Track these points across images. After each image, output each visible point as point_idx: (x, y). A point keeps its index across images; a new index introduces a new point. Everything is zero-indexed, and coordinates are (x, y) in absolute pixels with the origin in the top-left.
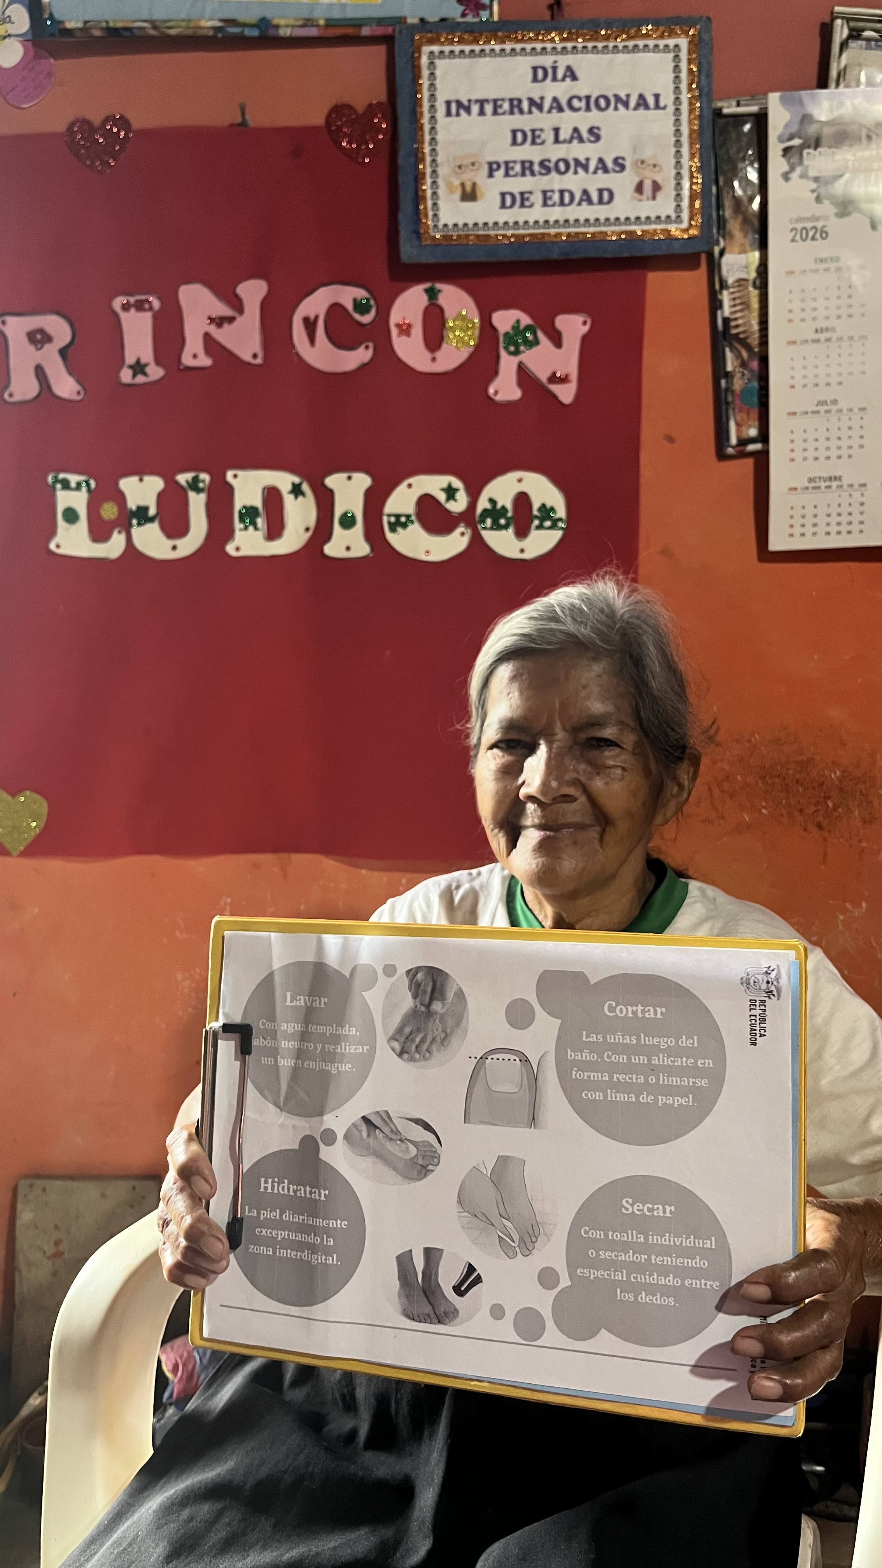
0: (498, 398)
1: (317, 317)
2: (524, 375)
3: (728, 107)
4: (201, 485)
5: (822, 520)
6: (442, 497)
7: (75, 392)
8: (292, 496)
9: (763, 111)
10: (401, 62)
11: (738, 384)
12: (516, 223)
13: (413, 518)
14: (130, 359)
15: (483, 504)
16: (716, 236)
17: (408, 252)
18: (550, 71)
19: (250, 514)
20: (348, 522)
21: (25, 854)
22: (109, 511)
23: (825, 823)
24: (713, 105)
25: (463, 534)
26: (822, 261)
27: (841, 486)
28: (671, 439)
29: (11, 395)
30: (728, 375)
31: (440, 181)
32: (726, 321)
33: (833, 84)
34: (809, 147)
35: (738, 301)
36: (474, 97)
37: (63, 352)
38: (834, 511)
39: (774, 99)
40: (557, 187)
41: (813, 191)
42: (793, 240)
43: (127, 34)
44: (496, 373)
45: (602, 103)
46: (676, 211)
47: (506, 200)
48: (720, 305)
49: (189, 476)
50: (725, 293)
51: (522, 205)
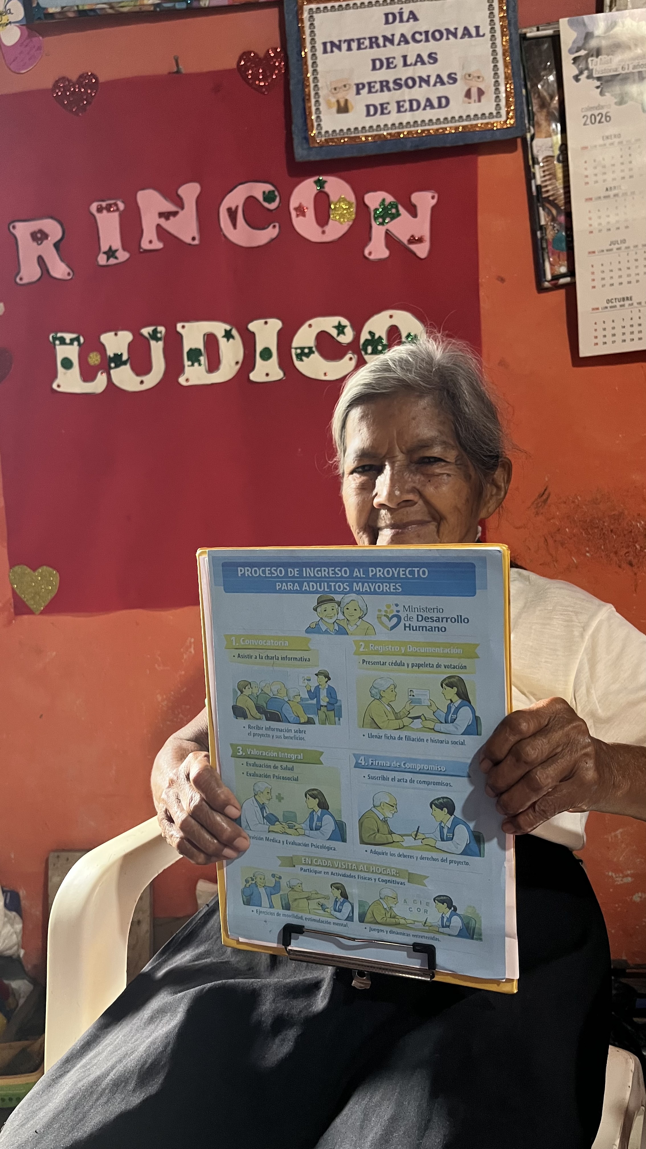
0: (372, 257)
1: (237, 207)
2: (390, 239)
3: (531, 32)
4: (159, 335)
5: (618, 331)
6: (334, 332)
7: (66, 273)
8: (225, 339)
9: (557, 33)
10: (289, 17)
11: (550, 234)
12: (378, 126)
13: (314, 349)
14: (104, 248)
15: (365, 336)
16: (527, 125)
17: (301, 153)
18: (398, 16)
19: (194, 355)
20: (266, 354)
21: (42, 613)
22: (94, 359)
23: (634, 562)
24: (520, 31)
25: (351, 359)
26: (607, 138)
27: (632, 304)
28: (502, 280)
29: (21, 279)
30: (541, 228)
31: (321, 100)
32: (538, 187)
33: (607, 9)
34: (592, 56)
35: (547, 173)
36: (343, 39)
37: (57, 245)
38: (627, 324)
39: (564, 22)
40: (407, 98)
41: (598, 87)
42: (585, 124)
43: (92, 14)
44: (370, 239)
45: (437, 35)
46: (496, 109)
47: (370, 110)
48: (534, 177)
49: (150, 329)
50: (537, 166)
51: (382, 113)
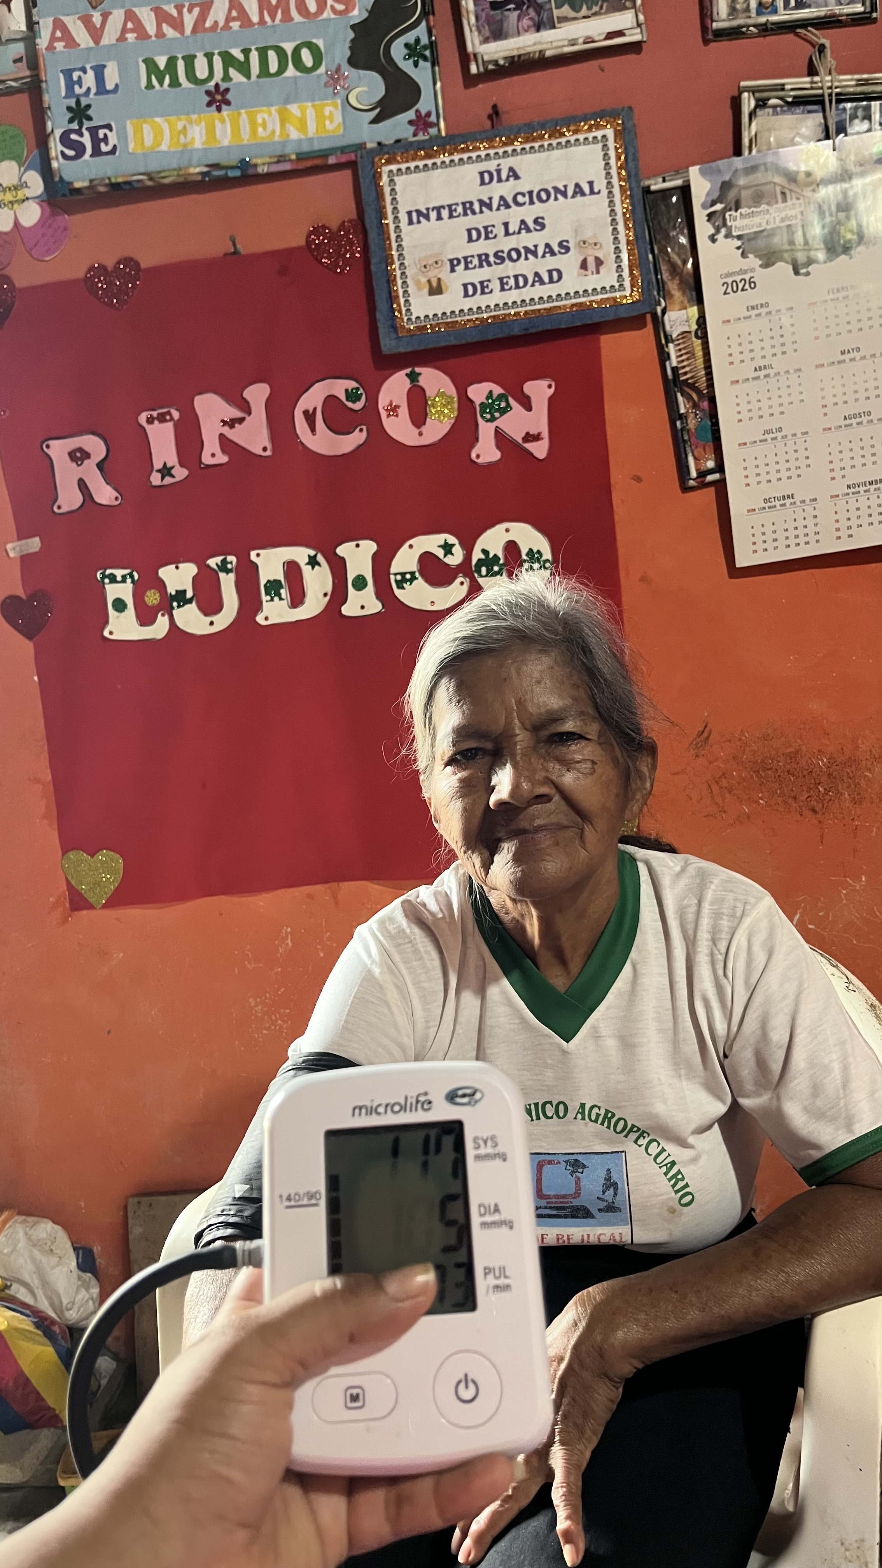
0: (480, 461)
1: (315, 409)
2: (501, 438)
3: (655, 184)
4: (229, 566)
5: (781, 535)
6: (440, 553)
7: (113, 498)
8: (310, 567)
9: (686, 184)
10: (364, 183)
11: (692, 423)
12: (479, 308)
13: (417, 575)
14: (158, 465)
15: (477, 555)
16: (657, 297)
17: (388, 344)
18: (495, 174)
19: (273, 587)
20: (360, 584)
21: (104, 906)
22: (152, 598)
23: (818, 807)
24: (642, 184)
25: (462, 583)
26: (753, 308)
27: (795, 503)
28: (638, 479)
29: (59, 507)
30: (681, 417)
31: (409, 281)
32: (675, 370)
33: (746, 152)
34: (730, 210)
35: (683, 352)
36: (431, 206)
37: (100, 466)
38: (791, 525)
39: (694, 172)
40: (511, 274)
41: (738, 248)
42: (725, 293)
43: (127, 187)
44: (477, 439)
45: (544, 195)
46: (618, 281)
47: (468, 290)
48: (669, 358)
49: (218, 559)
50: (671, 345)
51: (483, 293)
